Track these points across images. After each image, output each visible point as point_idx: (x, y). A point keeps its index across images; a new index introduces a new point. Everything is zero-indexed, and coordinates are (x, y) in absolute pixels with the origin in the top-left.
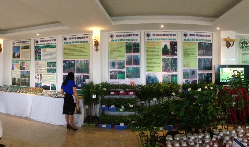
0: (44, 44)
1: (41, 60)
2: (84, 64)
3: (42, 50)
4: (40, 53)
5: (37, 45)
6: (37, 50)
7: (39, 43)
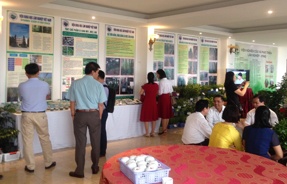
0: (78, 30)
1: (73, 54)
2: (129, 63)
3: (76, 39)
4: (72, 43)
5: (67, 29)
6: (66, 38)
7: (70, 27)
